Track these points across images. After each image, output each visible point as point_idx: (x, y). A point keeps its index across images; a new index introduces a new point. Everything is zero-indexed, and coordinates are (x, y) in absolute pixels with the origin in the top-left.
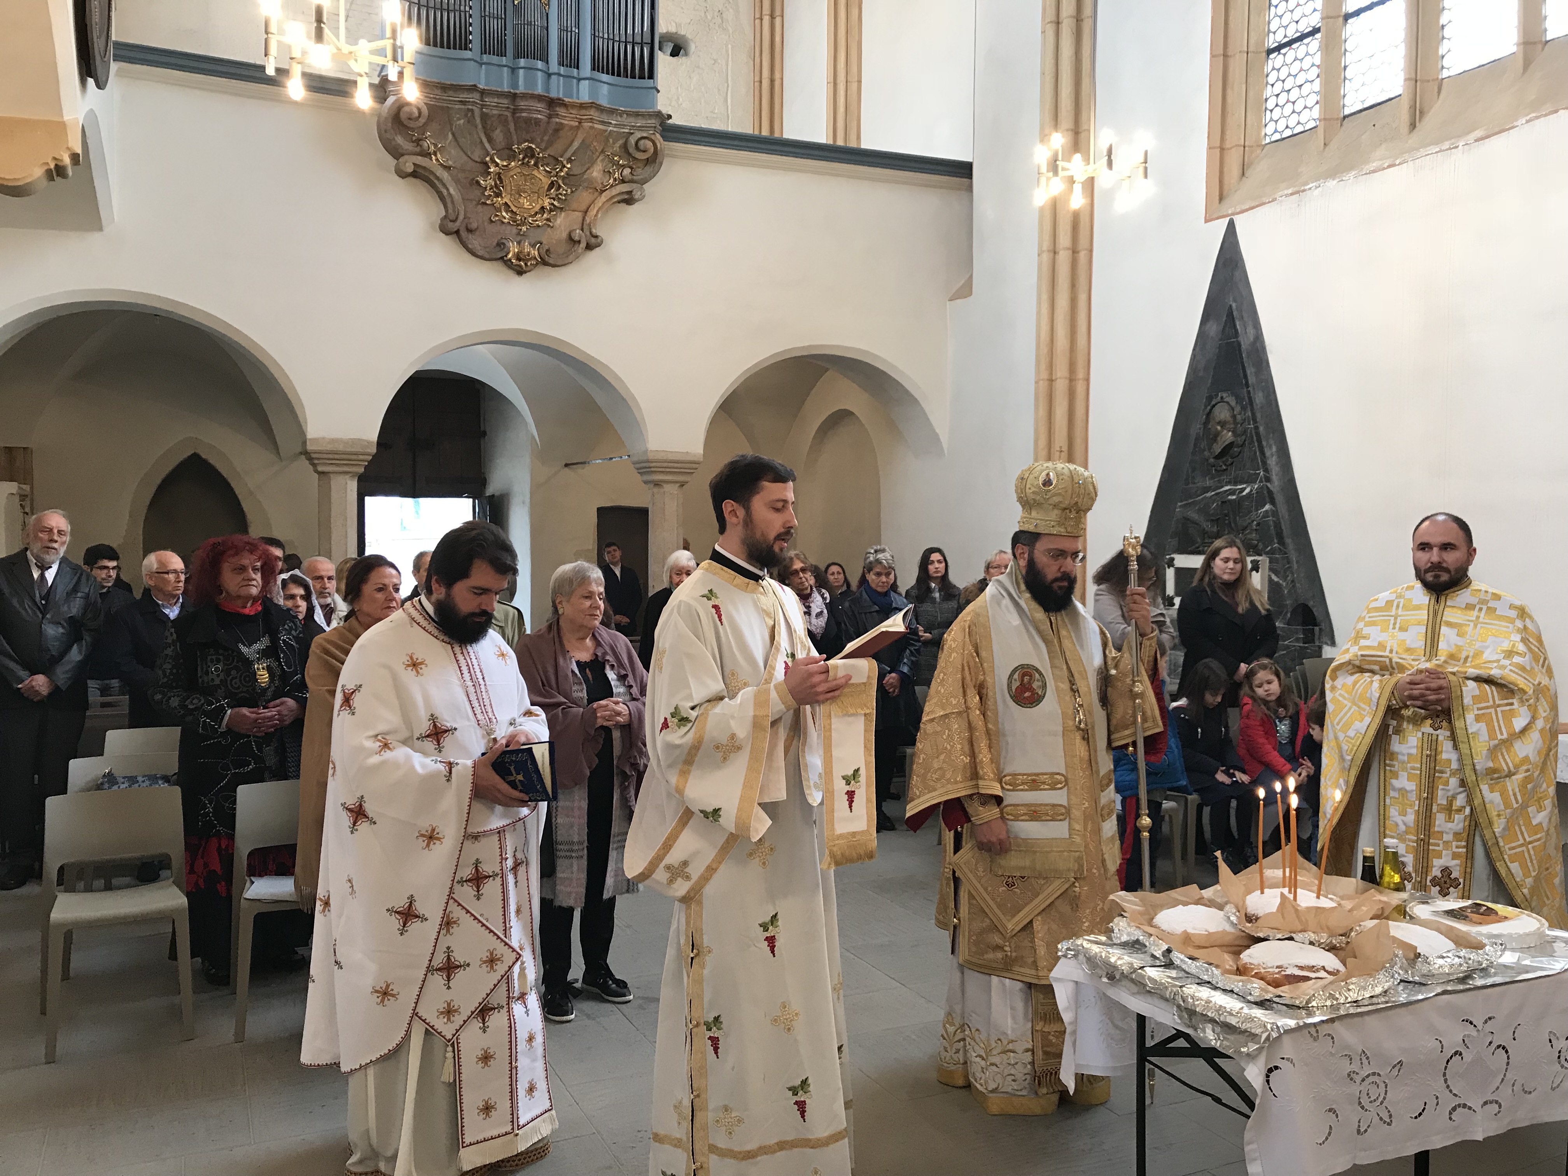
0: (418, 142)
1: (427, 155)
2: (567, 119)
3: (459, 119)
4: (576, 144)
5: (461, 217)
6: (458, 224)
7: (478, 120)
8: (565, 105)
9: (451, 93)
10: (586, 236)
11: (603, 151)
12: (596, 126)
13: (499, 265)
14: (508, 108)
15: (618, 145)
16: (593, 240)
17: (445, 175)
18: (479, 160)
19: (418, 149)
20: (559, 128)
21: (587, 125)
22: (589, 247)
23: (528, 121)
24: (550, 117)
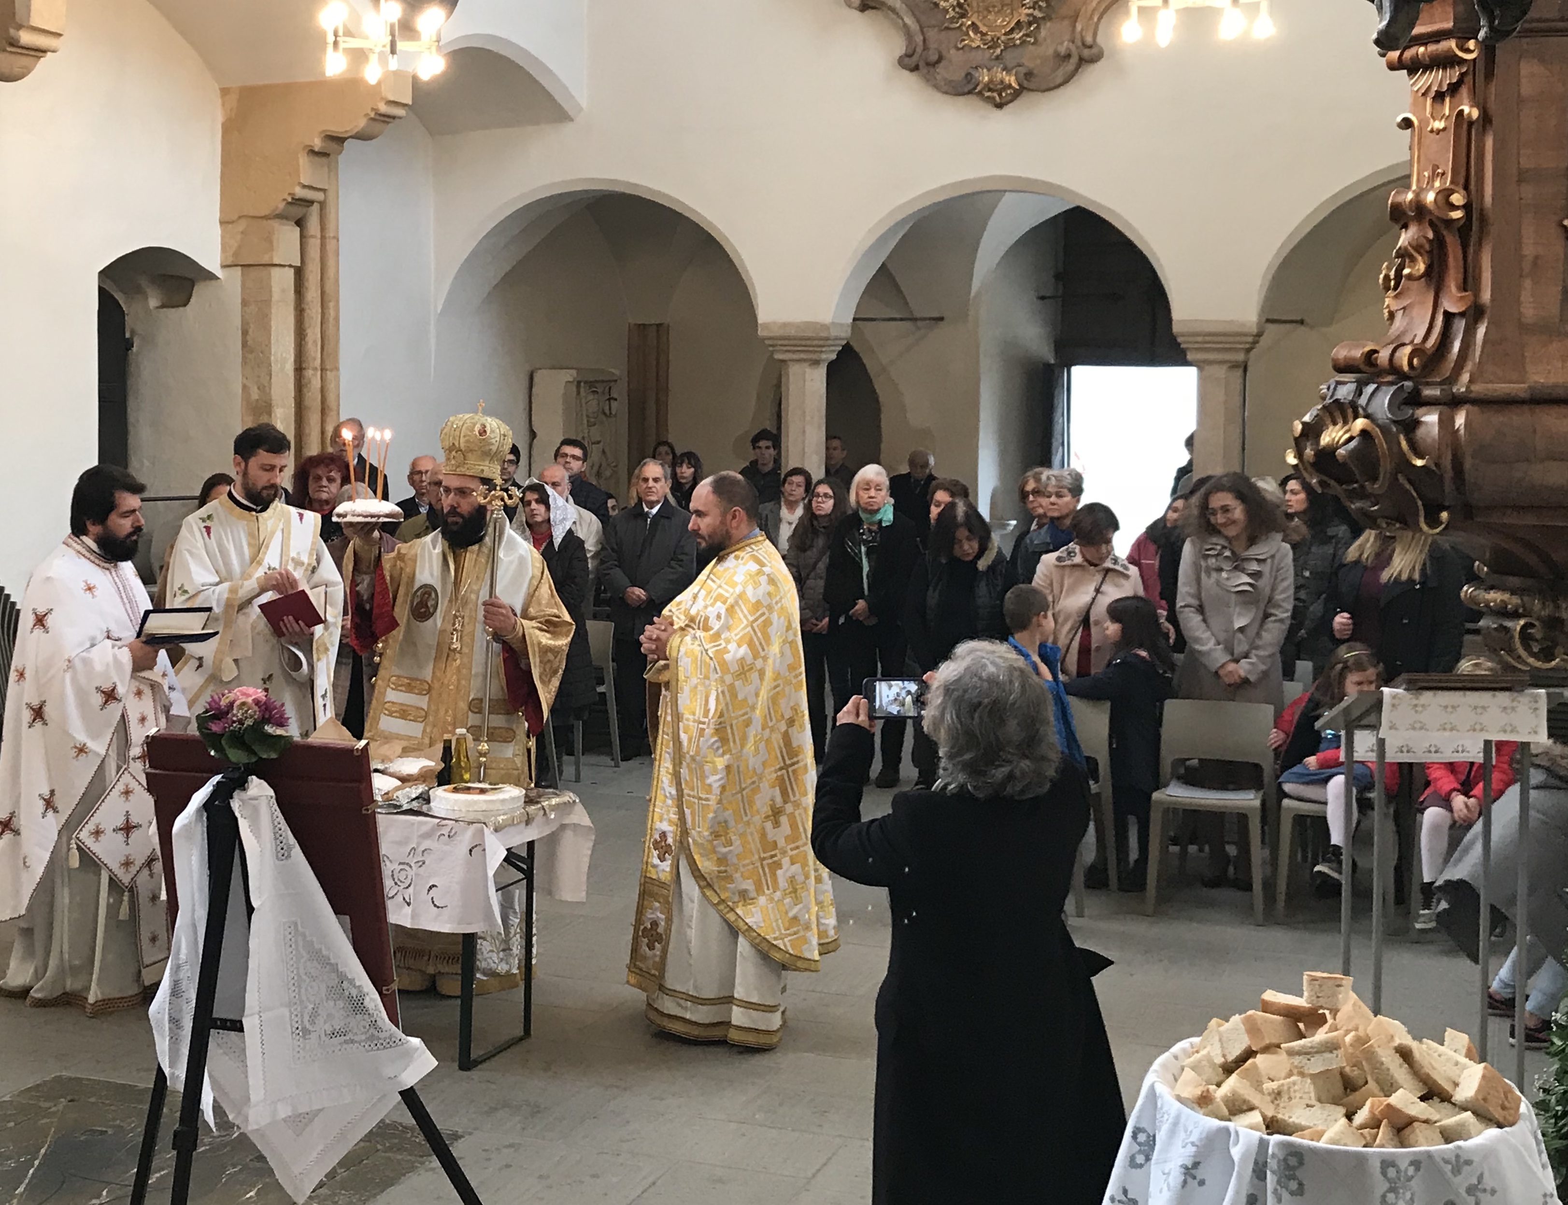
5: (919, 50)
6: (915, 59)
10: (1077, 48)
13: (973, 99)
16: (1087, 53)
17: (897, 4)
22: (1083, 60)
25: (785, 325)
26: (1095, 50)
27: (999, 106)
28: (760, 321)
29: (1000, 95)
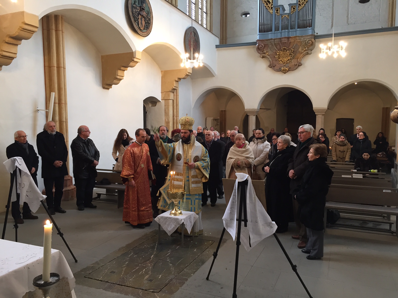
0: (263, 51)
1: (265, 53)
2: (291, 40)
3: (270, 45)
4: (295, 45)
5: (272, 64)
6: (271, 66)
7: (274, 45)
8: (291, 38)
9: (268, 41)
10: (298, 63)
11: (301, 45)
12: (298, 40)
13: (280, 72)
14: (279, 41)
15: (304, 43)
16: (300, 64)
17: (268, 57)
18: (275, 52)
19: (263, 53)
20: (290, 43)
21: (296, 41)
22: (299, 66)
23: (283, 43)
24: (288, 41)
25: (249, 109)
26: (301, 64)
27: (285, 73)
28: (245, 109)
29: (285, 71)
